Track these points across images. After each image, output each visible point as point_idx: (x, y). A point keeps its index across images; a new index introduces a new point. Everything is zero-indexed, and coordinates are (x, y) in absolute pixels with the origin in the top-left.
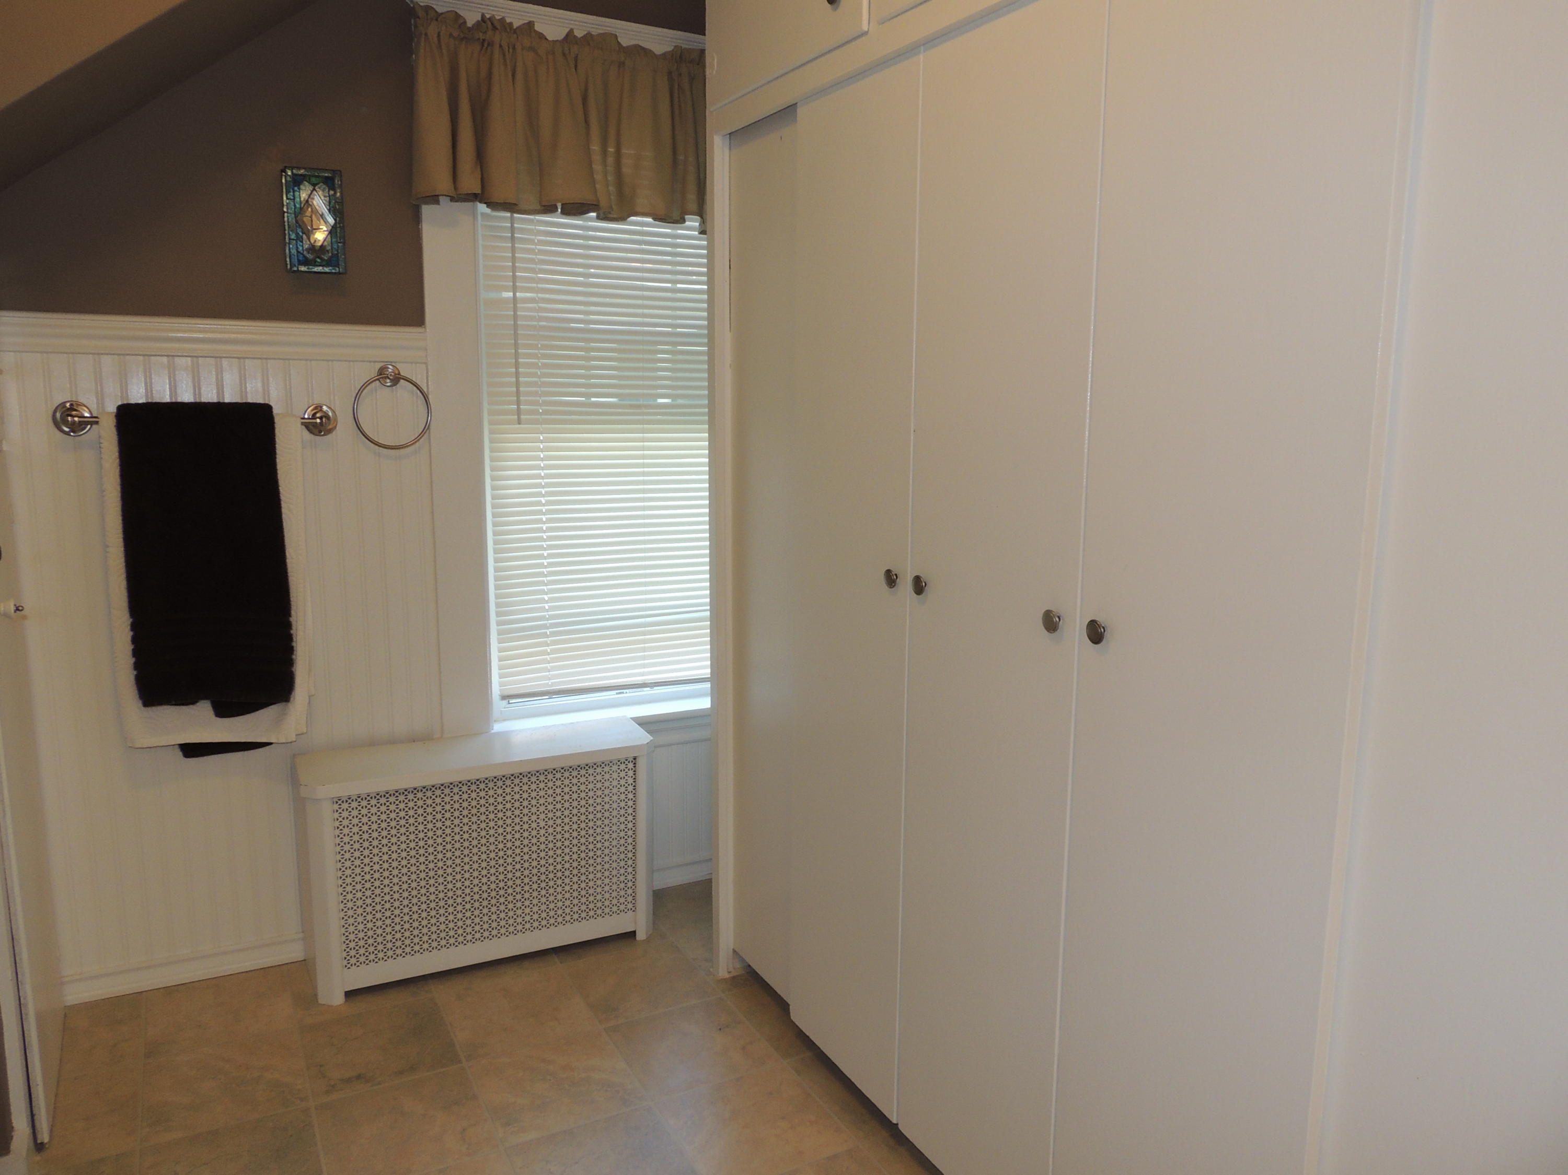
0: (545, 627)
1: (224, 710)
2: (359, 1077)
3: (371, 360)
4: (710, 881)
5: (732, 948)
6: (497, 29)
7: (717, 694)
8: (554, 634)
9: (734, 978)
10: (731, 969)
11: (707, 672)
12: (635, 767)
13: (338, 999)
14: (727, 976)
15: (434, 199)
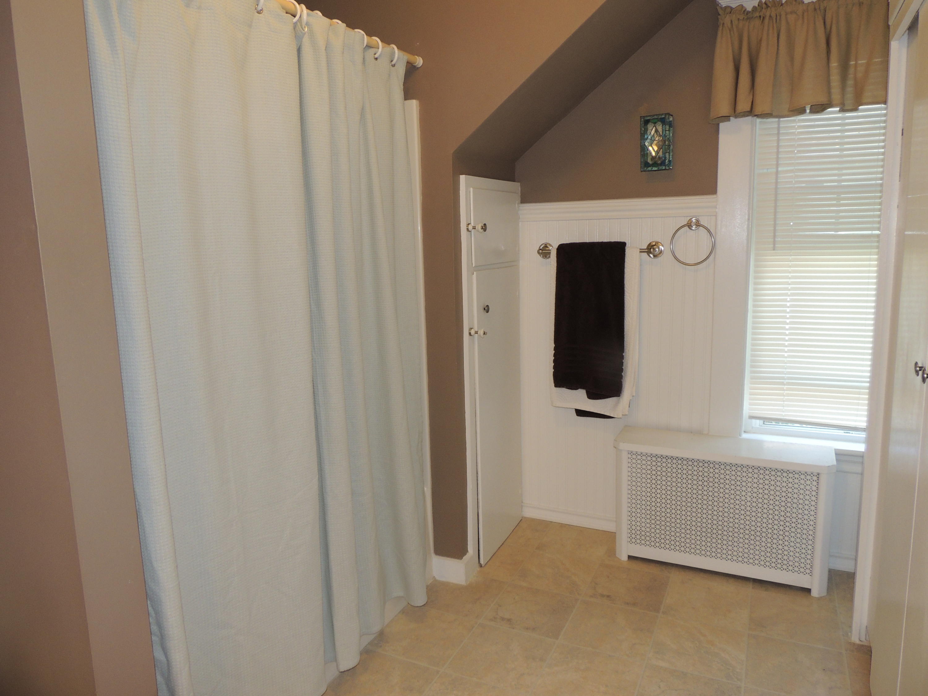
0: (783, 378)
1: (592, 396)
2: (608, 596)
3: (685, 215)
4: (854, 573)
5: (866, 625)
6: (769, 7)
7: (869, 441)
8: (789, 384)
9: (863, 646)
10: (863, 639)
11: (864, 425)
12: (818, 480)
13: (625, 558)
14: (857, 642)
15: (726, 118)
